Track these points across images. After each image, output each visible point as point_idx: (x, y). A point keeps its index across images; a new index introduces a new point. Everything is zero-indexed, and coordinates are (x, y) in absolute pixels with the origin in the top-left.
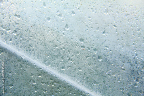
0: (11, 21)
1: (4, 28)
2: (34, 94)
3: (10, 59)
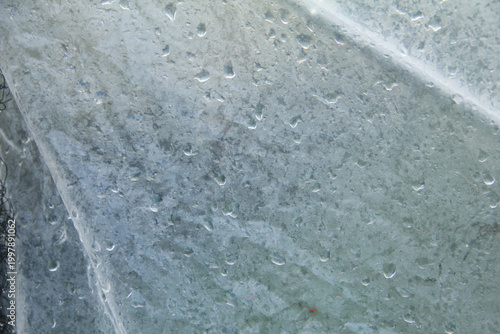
2: (488, 213)
3: (416, 105)
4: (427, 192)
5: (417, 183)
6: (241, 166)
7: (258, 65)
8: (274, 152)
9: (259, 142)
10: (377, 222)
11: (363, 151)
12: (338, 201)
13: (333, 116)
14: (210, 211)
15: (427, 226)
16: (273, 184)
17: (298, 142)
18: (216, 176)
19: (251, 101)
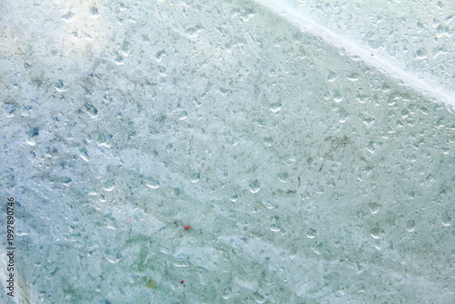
4: (283, 113)
6: (111, 100)
7: (122, 5)
8: (142, 85)
9: (127, 77)
11: (224, 80)
12: (204, 126)
13: (195, 48)
14: (85, 142)
15: (285, 144)
16: (142, 114)
17: (164, 75)
18: (89, 109)
19: (118, 39)
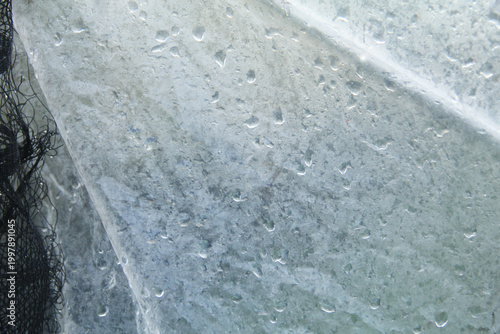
0: (475, 34)
1: (453, 56)
3: (468, 151)
4: (479, 239)
5: (468, 231)
6: (290, 213)
7: (308, 111)
8: (324, 198)
9: (308, 188)
10: (428, 269)
11: (413, 198)
12: (389, 248)
13: (383, 162)
14: (259, 257)
15: (480, 274)
16: (322, 230)
17: (347, 189)
18: (265, 222)
19: (301, 147)
